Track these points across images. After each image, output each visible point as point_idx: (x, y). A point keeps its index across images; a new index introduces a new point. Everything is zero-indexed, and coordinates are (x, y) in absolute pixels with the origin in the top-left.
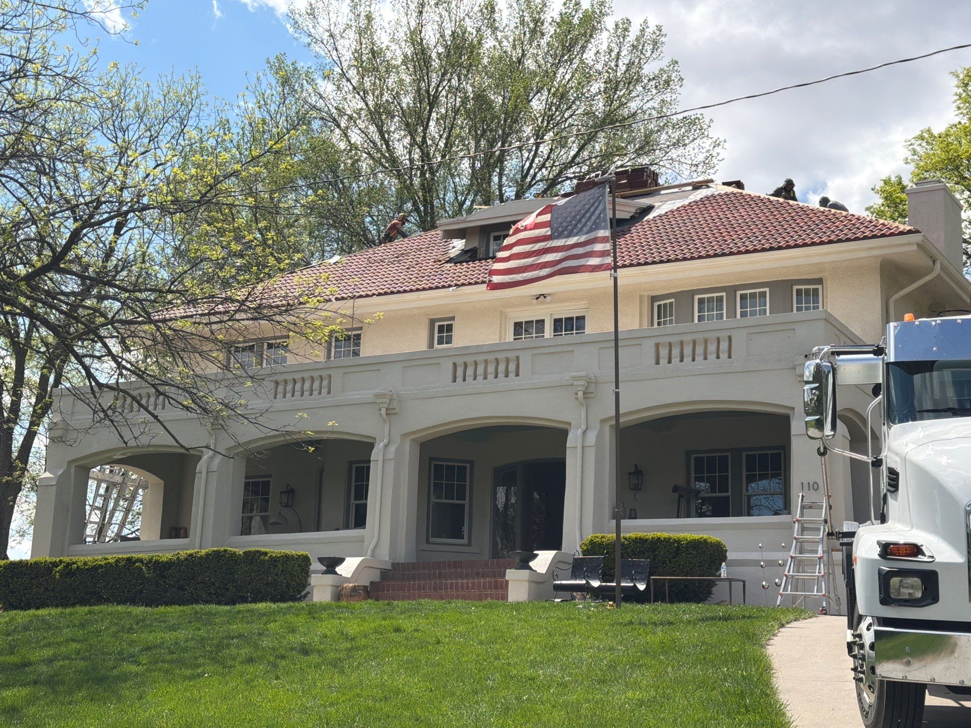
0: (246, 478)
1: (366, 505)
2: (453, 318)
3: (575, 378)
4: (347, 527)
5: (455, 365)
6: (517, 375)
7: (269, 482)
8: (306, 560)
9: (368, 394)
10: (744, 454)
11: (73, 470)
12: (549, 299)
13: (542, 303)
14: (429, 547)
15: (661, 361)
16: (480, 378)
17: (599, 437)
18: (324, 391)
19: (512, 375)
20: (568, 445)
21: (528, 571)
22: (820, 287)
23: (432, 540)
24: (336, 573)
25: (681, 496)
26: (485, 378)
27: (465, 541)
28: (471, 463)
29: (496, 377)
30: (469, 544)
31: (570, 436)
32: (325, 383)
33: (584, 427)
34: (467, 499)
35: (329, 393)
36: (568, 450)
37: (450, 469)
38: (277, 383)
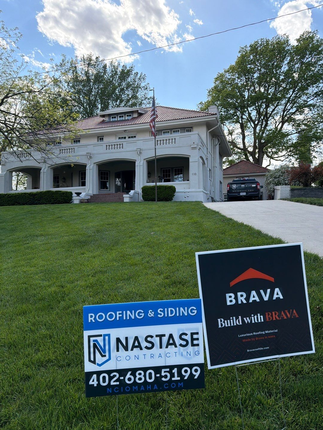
0: (54, 175)
1: (85, 181)
2: (103, 136)
3: (137, 149)
4: (80, 186)
5: (106, 145)
6: (123, 148)
7: (59, 176)
8: (71, 193)
9: (84, 153)
10: (174, 169)
11: (8, 172)
12: (127, 131)
13: (126, 132)
14: (100, 191)
15: (158, 145)
16: (113, 149)
17: (143, 163)
18: (73, 152)
19: (121, 148)
20: (136, 165)
21: (129, 195)
22: (192, 129)
23: (101, 189)
24: (79, 196)
25: (160, 178)
26: (114, 149)
27: (109, 190)
28: (109, 171)
29: (117, 149)
30: (110, 191)
31: (136, 163)
32: (73, 150)
33: (140, 161)
34: (109, 180)
35: (74, 152)
36: (136, 167)
37: (104, 173)
38: (60, 150)
